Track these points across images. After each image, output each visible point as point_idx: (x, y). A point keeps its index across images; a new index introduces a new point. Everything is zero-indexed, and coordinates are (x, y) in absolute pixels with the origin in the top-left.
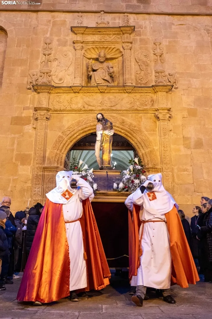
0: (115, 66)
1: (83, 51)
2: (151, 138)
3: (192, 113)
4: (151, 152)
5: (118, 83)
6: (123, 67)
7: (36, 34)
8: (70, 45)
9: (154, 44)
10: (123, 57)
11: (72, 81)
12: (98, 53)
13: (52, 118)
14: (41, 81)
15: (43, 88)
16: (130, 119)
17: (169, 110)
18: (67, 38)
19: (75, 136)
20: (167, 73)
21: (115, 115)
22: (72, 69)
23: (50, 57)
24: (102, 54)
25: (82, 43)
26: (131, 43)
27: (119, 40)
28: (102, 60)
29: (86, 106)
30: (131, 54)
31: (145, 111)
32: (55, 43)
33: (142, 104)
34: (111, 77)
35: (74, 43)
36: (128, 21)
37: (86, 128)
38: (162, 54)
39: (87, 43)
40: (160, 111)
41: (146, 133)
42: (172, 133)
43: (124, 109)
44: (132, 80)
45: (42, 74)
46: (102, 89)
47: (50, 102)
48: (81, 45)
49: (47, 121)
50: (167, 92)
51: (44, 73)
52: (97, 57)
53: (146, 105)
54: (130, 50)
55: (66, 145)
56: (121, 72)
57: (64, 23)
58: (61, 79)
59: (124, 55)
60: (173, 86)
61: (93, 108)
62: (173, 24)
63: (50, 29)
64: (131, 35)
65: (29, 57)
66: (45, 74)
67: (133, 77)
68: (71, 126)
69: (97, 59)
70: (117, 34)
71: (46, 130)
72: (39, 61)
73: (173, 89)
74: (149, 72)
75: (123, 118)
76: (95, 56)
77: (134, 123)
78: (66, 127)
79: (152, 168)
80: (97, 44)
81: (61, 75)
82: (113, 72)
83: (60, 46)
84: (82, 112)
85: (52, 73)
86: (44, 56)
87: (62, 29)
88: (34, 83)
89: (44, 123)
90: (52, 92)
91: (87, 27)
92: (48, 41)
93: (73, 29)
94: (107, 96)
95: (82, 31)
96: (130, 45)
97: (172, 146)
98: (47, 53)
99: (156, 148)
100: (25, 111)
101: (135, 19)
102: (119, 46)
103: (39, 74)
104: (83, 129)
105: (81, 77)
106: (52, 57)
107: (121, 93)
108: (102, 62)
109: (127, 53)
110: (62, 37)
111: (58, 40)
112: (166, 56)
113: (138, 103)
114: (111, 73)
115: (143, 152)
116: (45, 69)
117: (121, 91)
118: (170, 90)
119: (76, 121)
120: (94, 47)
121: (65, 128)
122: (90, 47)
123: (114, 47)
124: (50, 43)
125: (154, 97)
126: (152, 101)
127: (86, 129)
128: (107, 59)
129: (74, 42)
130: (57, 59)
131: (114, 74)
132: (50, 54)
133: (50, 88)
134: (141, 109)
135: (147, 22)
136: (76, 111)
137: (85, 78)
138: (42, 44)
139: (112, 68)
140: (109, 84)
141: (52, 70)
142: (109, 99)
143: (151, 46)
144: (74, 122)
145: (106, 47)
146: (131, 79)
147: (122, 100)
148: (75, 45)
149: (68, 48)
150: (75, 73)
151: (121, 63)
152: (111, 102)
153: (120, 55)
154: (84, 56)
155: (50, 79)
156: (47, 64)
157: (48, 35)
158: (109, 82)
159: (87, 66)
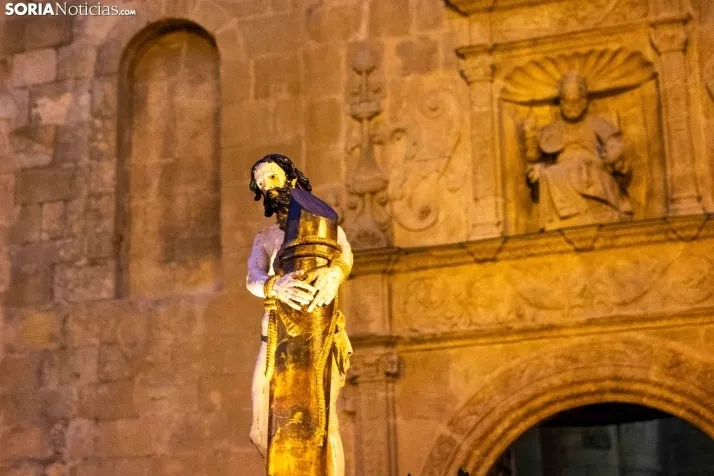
0: (628, 118)
1: (499, 82)
5: (650, 195)
6: (661, 132)
8: (448, 65)
10: (657, 86)
11: (466, 211)
12: (558, 76)
13: (408, 371)
14: (354, 227)
18: (435, 35)
19: (499, 430)
22: (462, 163)
23: (376, 124)
24: (571, 90)
25: (491, 52)
26: (685, 21)
27: (636, 14)
28: (573, 114)
29: (528, 312)
30: (689, 72)
32: (391, 62)
34: (616, 174)
37: (535, 397)
39: (511, 46)
44: (699, 181)
45: (355, 199)
46: (580, 240)
47: (394, 309)
48: (488, 60)
49: (390, 385)
51: (361, 195)
52: (555, 92)
54: (684, 51)
56: (656, 147)
58: (425, 213)
59: (660, 77)
61: (555, 317)
65: (302, 131)
66: (367, 196)
68: (480, 396)
69: (556, 101)
71: (391, 420)
72: (341, 145)
75: (675, 345)
76: (550, 92)
78: (462, 400)
80: (550, 47)
81: (423, 193)
82: (622, 158)
83: (408, 74)
84: (516, 337)
85: (390, 189)
86: (356, 124)
89: (381, 395)
90: (396, 267)
92: (364, 61)
95: (485, 1)
96: (681, 35)
98: (364, 109)
102: (638, 41)
103: (345, 199)
104: (522, 404)
105: (500, 191)
106: (384, 124)
107: (657, 242)
108: (575, 120)
109: (671, 66)
110: (414, 34)
111: (402, 50)
114: (612, 165)
116: (366, 179)
117: (656, 238)
119: (496, 373)
120: (538, 57)
121: (460, 405)
122: (522, 62)
123: (614, 47)
124: (374, 68)
128: (593, 96)
129: (461, 52)
130: (403, 131)
131: (626, 164)
132: (377, 114)
133: (388, 257)
136: (490, 335)
137: (515, 189)
138: (343, 75)
139: (618, 135)
140: (609, 216)
141: (392, 178)
142: (613, 272)
144: (487, 379)
145: (583, 50)
147: (664, 271)
148: (465, 64)
149: (439, 79)
150: (475, 182)
151: (653, 107)
152: (622, 285)
153: (646, 74)
154: (505, 98)
155: (383, 215)
156: (368, 156)
157: (362, 35)
158: (605, 202)
159: (521, 137)
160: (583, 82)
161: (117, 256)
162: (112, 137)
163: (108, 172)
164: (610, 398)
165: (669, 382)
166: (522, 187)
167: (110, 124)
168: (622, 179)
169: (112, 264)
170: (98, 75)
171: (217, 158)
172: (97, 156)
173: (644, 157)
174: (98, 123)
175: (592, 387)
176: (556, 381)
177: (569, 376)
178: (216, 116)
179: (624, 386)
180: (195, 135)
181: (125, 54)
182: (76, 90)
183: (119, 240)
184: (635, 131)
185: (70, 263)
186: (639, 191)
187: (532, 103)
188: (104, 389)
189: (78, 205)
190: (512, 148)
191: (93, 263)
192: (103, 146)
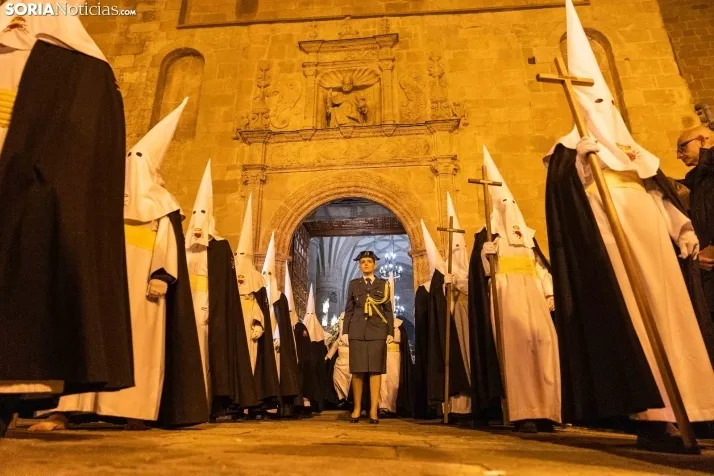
0: (370, 97)
1: (319, 78)
2: (426, 204)
6: (380, 99)
7: (246, 57)
8: (298, 70)
9: (430, 59)
10: (380, 83)
11: (301, 122)
13: (270, 181)
14: (253, 126)
15: (255, 135)
16: (391, 176)
17: (454, 158)
18: (294, 60)
19: (306, 206)
20: (450, 103)
21: (366, 170)
22: (301, 105)
23: (267, 89)
25: (316, 65)
26: (393, 60)
27: (375, 58)
28: (347, 89)
29: (323, 160)
30: (393, 77)
31: (415, 162)
32: (275, 69)
33: (410, 152)
34: (362, 113)
35: (304, 66)
36: (388, 27)
37: (322, 193)
38: (443, 74)
39: (325, 64)
40: (440, 161)
41: (417, 196)
42: (460, 195)
43: (382, 160)
44: (394, 116)
45: (256, 115)
46: (346, 133)
47: (267, 157)
48: (315, 68)
49: (262, 185)
50: (451, 131)
51: (258, 114)
52: (340, 85)
53: (417, 153)
54: (392, 70)
55: (292, 220)
56: (378, 106)
57: (289, 37)
58: (284, 122)
59: (382, 79)
60: (459, 121)
61: (334, 162)
62: (461, 27)
63: (267, 50)
64: (393, 49)
65: (236, 91)
66: (260, 115)
67: (396, 111)
68: (299, 191)
70: (372, 48)
71: (261, 199)
72: (252, 97)
73: (461, 125)
74: (422, 102)
75: (380, 174)
77: (398, 182)
78: (292, 193)
80: (340, 66)
81: (284, 114)
82: (365, 106)
83: (282, 73)
84: (316, 169)
85: (270, 113)
86: (259, 89)
87: (287, 47)
88: (243, 129)
89: (257, 189)
90: (269, 141)
91: (323, 42)
92: (265, 67)
93: (303, 45)
94: (356, 142)
95: (316, 46)
96: (391, 64)
98: (263, 83)
100: (230, 172)
101: (398, 24)
102: (374, 66)
103: (251, 116)
104: (317, 195)
105: (315, 117)
106: (270, 89)
107: (377, 136)
108: (347, 93)
109: (386, 76)
110: (286, 59)
111: (280, 64)
112: (448, 76)
113: (404, 151)
114: (361, 108)
115: (413, 226)
116: (261, 108)
117: (376, 134)
118: (457, 127)
119: (306, 183)
120: (335, 70)
121: (290, 194)
122: (328, 71)
123: (365, 68)
124: (268, 69)
125: (431, 139)
126: (428, 147)
127: (323, 195)
129: (304, 64)
130: (278, 92)
131: (366, 109)
132: (267, 86)
133: (267, 135)
134: (409, 159)
135: (419, 27)
136: (306, 168)
137: (321, 118)
138: (256, 72)
139: (364, 100)
140: (357, 124)
141: (271, 109)
142: (358, 147)
143: (424, 63)
144: (303, 185)
145: (353, 68)
146: (392, 113)
147: (378, 147)
148: (307, 69)
149: (294, 75)
150: (305, 111)
151: (378, 93)
152: (361, 151)
153: (377, 79)
154: (320, 85)
155: (267, 121)
156: (262, 100)
157: (265, 58)
158: (357, 121)
159: (326, 99)
160: (351, 82)
162: (154, 89)
163: (151, 102)
164: (352, 195)
165: (376, 188)
167: (155, 84)
168: (364, 115)
170: (152, 66)
171: (198, 102)
172: (146, 95)
174: (149, 83)
175: (346, 190)
176: (332, 186)
177: (337, 185)
178: (200, 88)
179: (359, 189)
181: (164, 60)
182: (141, 71)
190: (321, 103)
192: (150, 91)
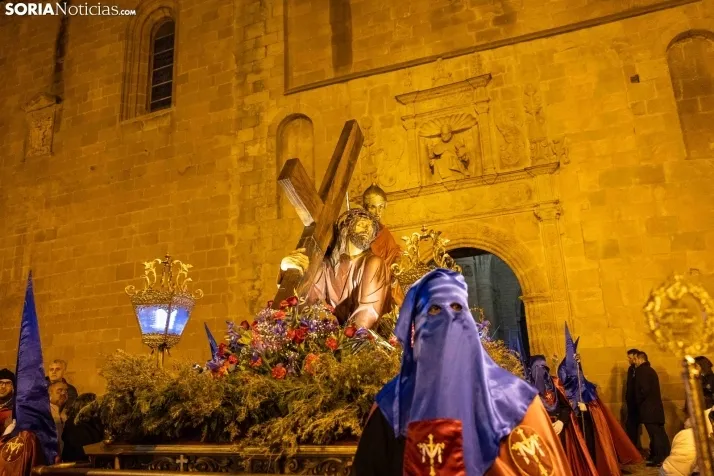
0: (467, 139)
1: (418, 129)
2: (532, 251)
3: (597, 200)
4: (533, 273)
5: (476, 168)
6: (479, 144)
7: (349, 116)
8: (398, 124)
9: (526, 94)
10: (478, 127)
11: (407, 178)
16: (497, 226)
17: (557, 202)
18: (393, 113)
20: (550, 140)
21: (469, 222)
22: (405, 161)
23: (372, 148)
24: (445, 131)
25: (415, 117)
26: (488, 101)
27: (470, 100)
28: (446, 139)
29: (431, 215)
30: (489, 120)
31: (519, 209)
32: (377, 124)
33: (514, 200)
34: (463, 161)
35: (403, 120)
36: (481, 65)
38: (540, 109)
39: (422, 115)
40: (542, 206)
41: (523, 243)
42: (564, 239)
43: (487, 210)
44: (494, 162)
45: (366, 176)
46: (450, 186)
48: (413, 120)
50: (551, 173)
52: (439, 132)
53: (519, 200)
54: (488, 113)
56: (477, 150)
57: (386, 90)
58: (391, 180)
59: (479, 123)
60: (558, 163)
61: (441, 216)
62: (556, 51)
63: (367, 104)
64: (487, 88)
66: (369, 175)
67: (495, 156)
69: (439, 136)
70: (466, 90)
73: (561, 166)
74: (521, 143)
75: (486, 224)
76: (437, 132)
77: (504, 230)
79: (537, 297)
80: (437, 114)
81: (390, 172)
82: (465, 155)
83: (384, 128)
85: (378, 172)
86: (365, 148)
91: (418, 92)
92: (367, 124)
93: (400, 99)
94: (459, 194)
95: (411, 98)
96: (486, 106)
97: (567, 260)
98: (367, 143)
99: (541, 265)
101: (490, 59)
102: (471, 110)
103: (361, 177)
105: (419, 170)
106: (375, 147)
107: (479, 186)
108: (447, 142)
109: (483, 119)
110: (385, 113)
111: (382, 119)
112: (547, 111)
113: (507, 199)
114: (461, 158)
115: (523, 274)
117: (478, 184)
118: (557, 168)
120: (432, 119)
122: (426, 121)
123: (461, 113)
124: (371, 127)
125: (532, 183)
126: (530, 192)
128: (454, 133)
129: (403, 118)
130: (382, 150)
131: (467, 157)
132: (372, 144)
134: (512, 207)
135: (512, 59)
139: (464, 146)
141: (378, 168)
142: (462, 198)
143: (520, 99)
145: (450, 115)
146: (492, 160)
147: (482, 197)
148: (405, 123)
149: (396, 130)
150: (410, 167)
151: (476, 135)
152: (466, 202)
153: (473, 123)
154: (420, 135)
156: (370, 159)
157: (366, 115)
158: (459, 172)
159: (427, 149)
160: (450, 127)
161: (278, 203)
162: (275, 159)
163: (274, 173)
164: (462, 246)
165: (484, 238)
166: (428, 168)
167: (274, 154)
168: (466, 163)
169: (276, 206)
170: (269, 136)
171: (314, 164)
172: (269, 166)
173: (473, 154)
174: (269, 154)
178: (313, 149)
179: (467, 241)
180: (306, 157)
181: (279, 128)
182: (261, 142)
183: (279, 198)
184: (470, 145)
185: (261, 206)
186: (472, 168)
187: (431, 137)
188: (275, 252)
189: (263, 185)
191: (269, 206)
192: (271, 162)
